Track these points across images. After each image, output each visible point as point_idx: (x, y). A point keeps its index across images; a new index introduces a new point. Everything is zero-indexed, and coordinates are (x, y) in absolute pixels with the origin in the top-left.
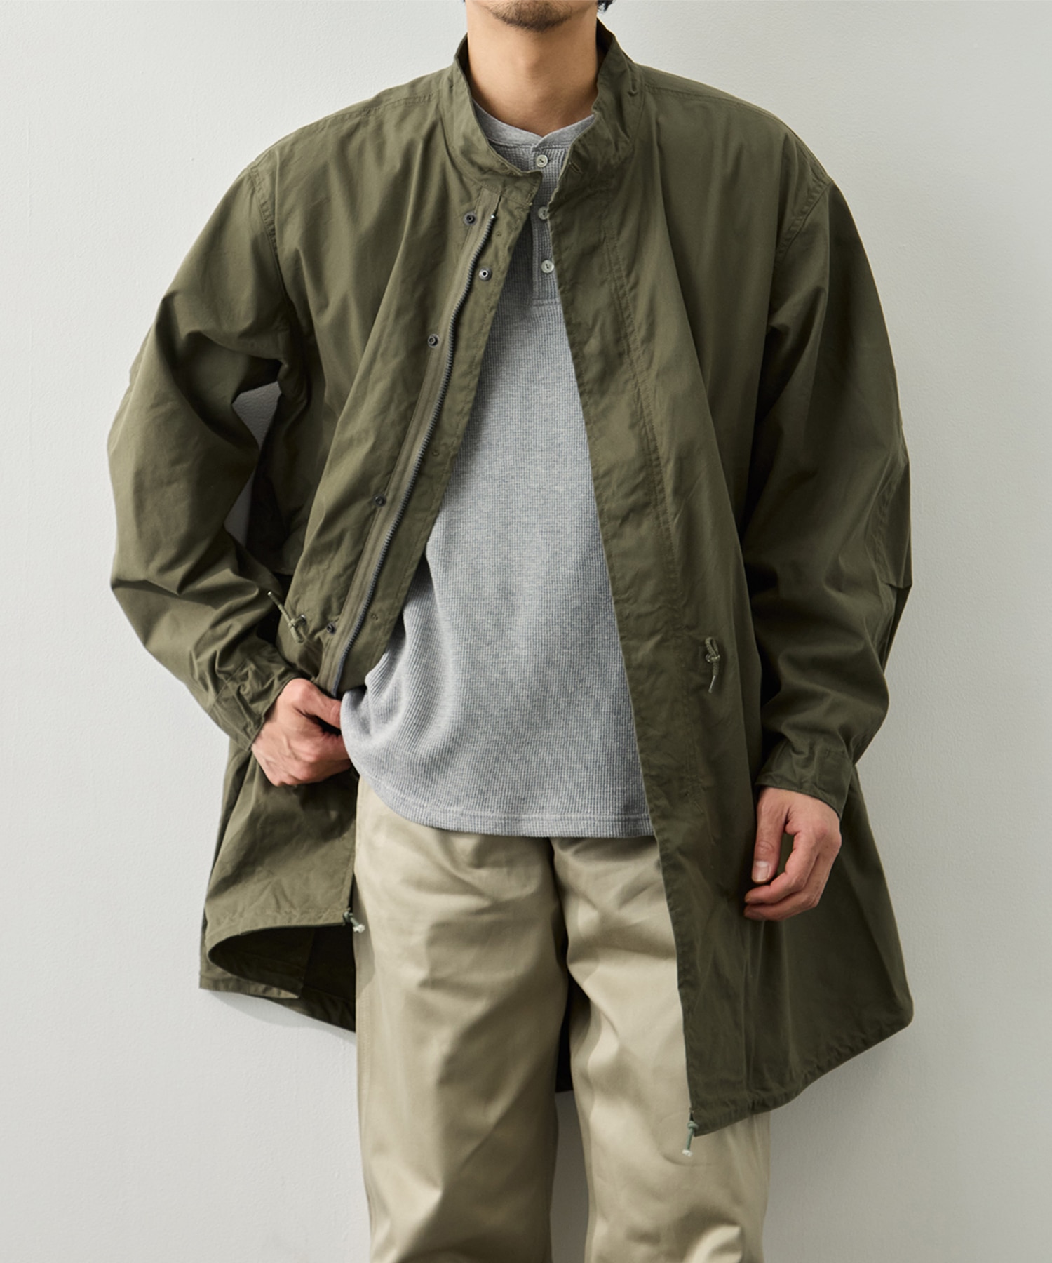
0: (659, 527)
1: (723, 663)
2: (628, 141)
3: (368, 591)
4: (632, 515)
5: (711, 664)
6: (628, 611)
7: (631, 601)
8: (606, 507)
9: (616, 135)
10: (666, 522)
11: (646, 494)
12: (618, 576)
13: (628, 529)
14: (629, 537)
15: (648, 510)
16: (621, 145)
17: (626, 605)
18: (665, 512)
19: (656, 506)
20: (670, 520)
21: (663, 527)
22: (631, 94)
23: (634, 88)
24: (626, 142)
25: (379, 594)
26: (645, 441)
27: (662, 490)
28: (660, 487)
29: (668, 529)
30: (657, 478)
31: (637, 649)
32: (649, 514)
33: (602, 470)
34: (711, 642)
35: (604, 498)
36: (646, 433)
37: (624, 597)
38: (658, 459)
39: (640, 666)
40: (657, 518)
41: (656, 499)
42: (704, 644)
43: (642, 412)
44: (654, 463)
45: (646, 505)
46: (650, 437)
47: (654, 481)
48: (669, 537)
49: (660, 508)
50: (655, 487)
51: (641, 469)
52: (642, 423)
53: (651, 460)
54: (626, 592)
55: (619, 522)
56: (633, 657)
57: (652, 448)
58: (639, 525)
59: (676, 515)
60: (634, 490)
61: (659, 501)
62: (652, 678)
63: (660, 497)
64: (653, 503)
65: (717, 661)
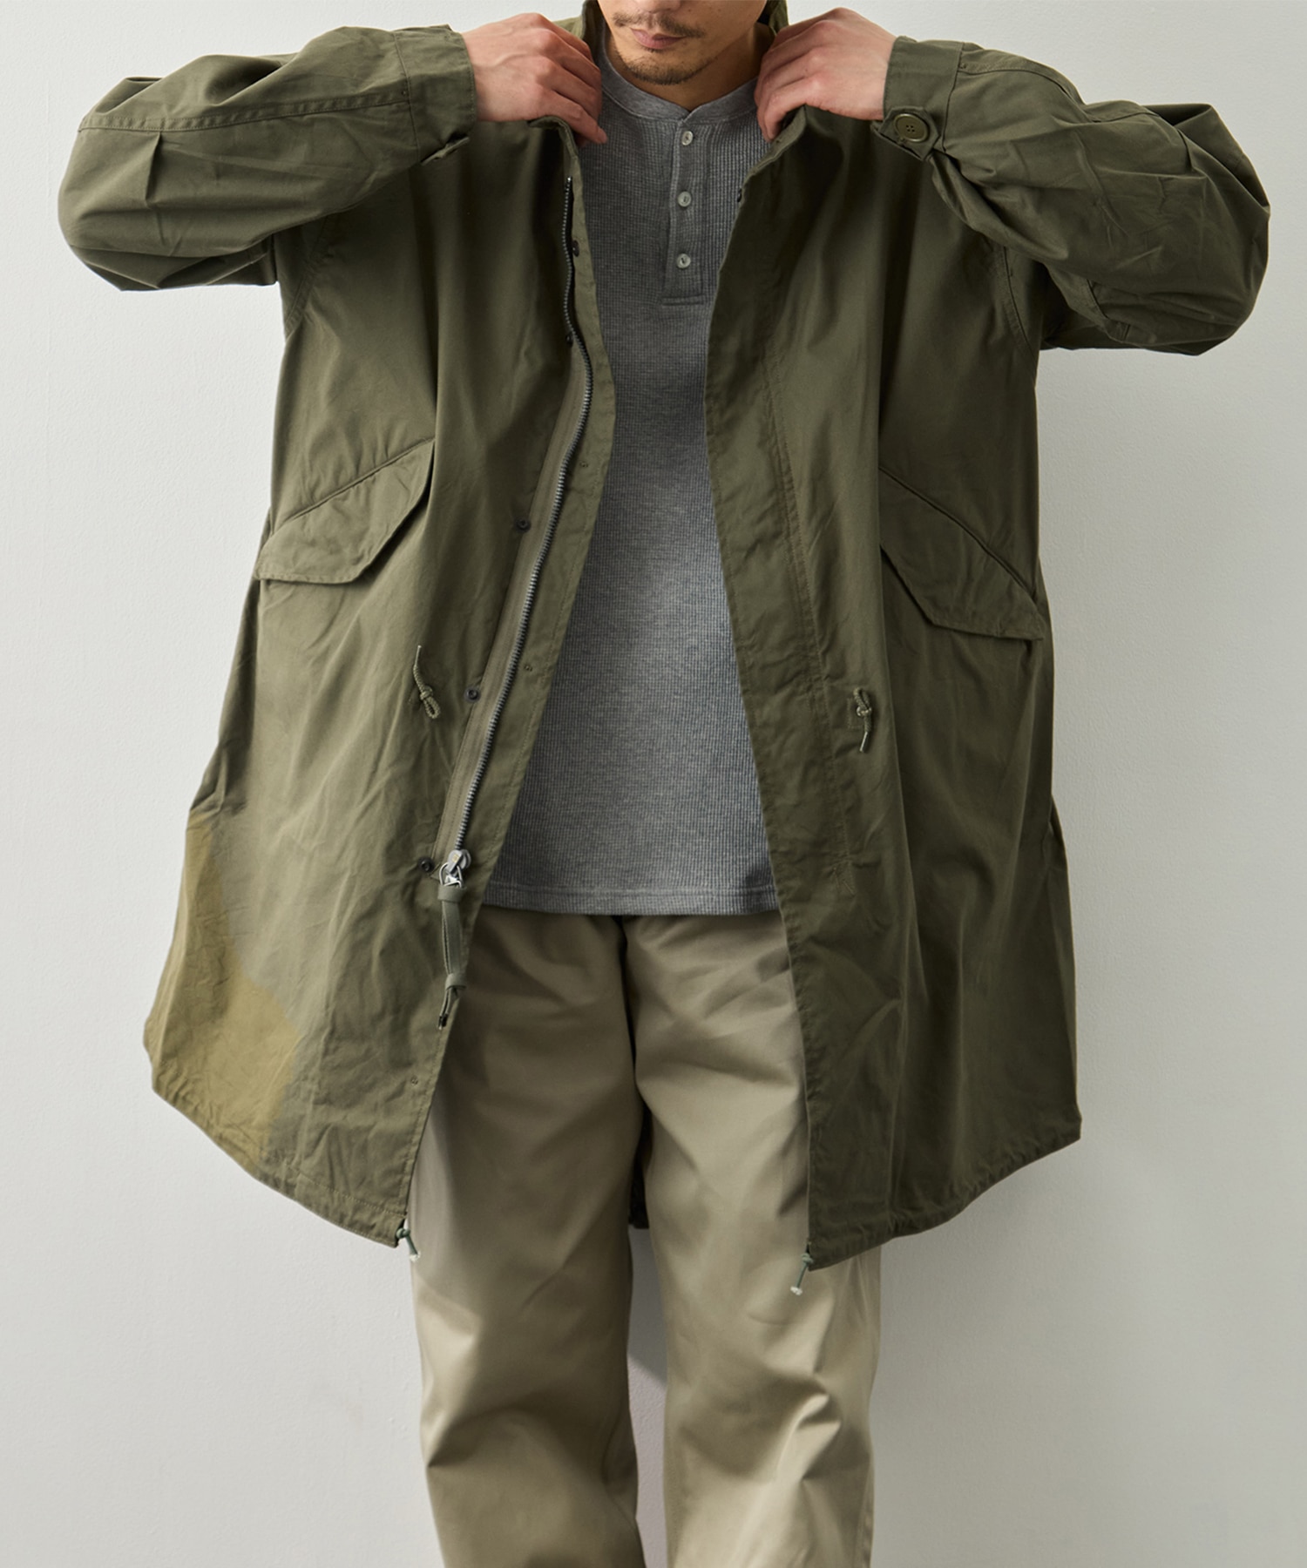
0: (791, 559)
3: (517, 636)
4: (759, 546)
5: (861, 718)
6: (752, 660)
7: (755, 648)
8: (729, 538)
10: (799, 554)
11: (776, 522)
12: (741, 620)
13: (754, 563)
14: (756, 571)
15: (778, 542)
17: (750, 653)
18: (799, 542)
19: (788, 535)
20: (805, 552)
21: (796, 561)
25: (531, 637)
26: (776, 464)
27: (796, 517)
28: (793, 513)
29: (801, 563)
30: (790, 504)
31: (761, 705)
32: (780, 545)
33: (724, 494)
34: (861, 693)
35: (727, 527)
36: (778, 453)
37: (747, 643)
38: (791, 481)
39: (765, 725)
40: (790, 550)
41: (788, 528)
42: (851, 696)
43: (774, 427)
44: (786, 487)
45: (776, 535)
46: (782, 456)
47: (786, 507)
48: (803, 572)
49: (793, 539)
50: (787, 514)
51: (770, 493)
52: (773, 440)
53: (782, 483)
54: (749, 638)
55: (744, 554)
56: (757, 713)
57: (784, 469)
58: (768, 556)
59: (811, 544)
60: (761, 519)
61: (791, 530)
62: (781, 738)
63: (793, 525)
64: (785, 533)
65: (868, 715)
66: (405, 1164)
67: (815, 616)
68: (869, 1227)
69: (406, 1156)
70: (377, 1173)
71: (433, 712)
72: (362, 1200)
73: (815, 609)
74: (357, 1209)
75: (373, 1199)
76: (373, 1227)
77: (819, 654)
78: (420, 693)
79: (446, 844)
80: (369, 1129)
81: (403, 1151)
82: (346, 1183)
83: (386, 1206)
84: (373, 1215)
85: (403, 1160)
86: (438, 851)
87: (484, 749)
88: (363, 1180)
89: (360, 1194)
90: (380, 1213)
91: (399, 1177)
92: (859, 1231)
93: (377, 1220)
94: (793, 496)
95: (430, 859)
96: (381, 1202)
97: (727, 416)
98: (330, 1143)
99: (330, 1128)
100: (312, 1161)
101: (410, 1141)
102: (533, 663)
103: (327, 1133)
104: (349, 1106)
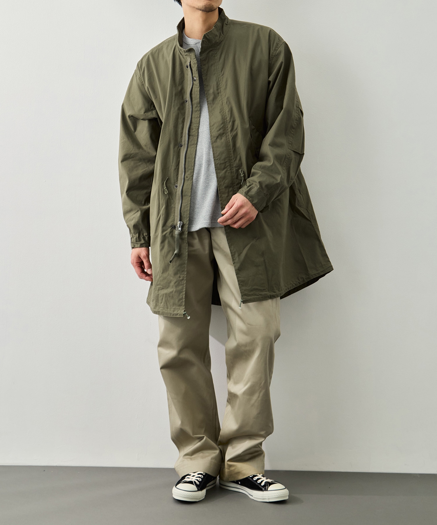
0: (227, 139)
1: (245, 176)
3: (184, 170)
4: (219, 136)
6: (217, 162)
7: (218, 160)
8: (212, 134)
9: (220, 34)
10: (229, 138)
11: (223, 131)
12: (215, 153)
13: (218, 140)
14: (219, 142)
15: (224, 135)
16: (221, 37)
17: (217, 161)
18: (228, 136)
19: (226, 134)
21: (228, 140)
22: (227, 25)
23: (228, 23)
25: (186, 170)
26: (223, 116)
28: (227, 129)
29: (229, 140)
30: (226, 126)
31: (220, 173)
32: (224, 136)
33: (212, 124)
34: (242, 171)
35: (212, 132)
36: (224, 114)
37: (216, 158)
39: (220, 177)
40: (226, 137)
41: (226, 132)
43: (223, 108)
44: (226, 122)
45: (223, 134)
46: (225, 115)
47: (226, 127)
48: (229, 142)
49: (227, 134)
50: (226, 129)
51: (222, 124)
52: (223, 111)
53: (225, 121)
54: (217, 157)
55: (216, 138)
56: (219, 175)
57: (225, 118)
58: (221, 139)
59: (231, 137)
60: (220, 130)
61: (227, 132)
62: (224, 181)
63: (227, 131)
64: (225, 133)
65: (243, 176)
66: (182, 297)
67: (232, 153)
70: (177, 301)
71: (167, 192)
72: (175, 309)
73: (232, 151)
74: (174, 311)
75: (177, 308)
76: (178, 314)
77: (233, 161)
78: (164, 188)
79: (177, 221)
80: (172, 292)
81: (182, 294)
82: (170, 306)
83: (180, 308)
84: (178, 311)
85: (182, 296)
86: (176, 223)
87: (181, 198)
88: (174, 304)
89: (174, 307)
90: (179, 310)
91: (182, 300)
92: (258, 295)
93: (179, 312)
94: (227, 125)
95: (174, 225)
96: (179, 308)
97: (213, 107)
98: (165, 298)
99: (165, 294)
100: (162, 304)
101: (183, 291)
102: (188, 176)
103: (164, 296)
104: (168, 288)
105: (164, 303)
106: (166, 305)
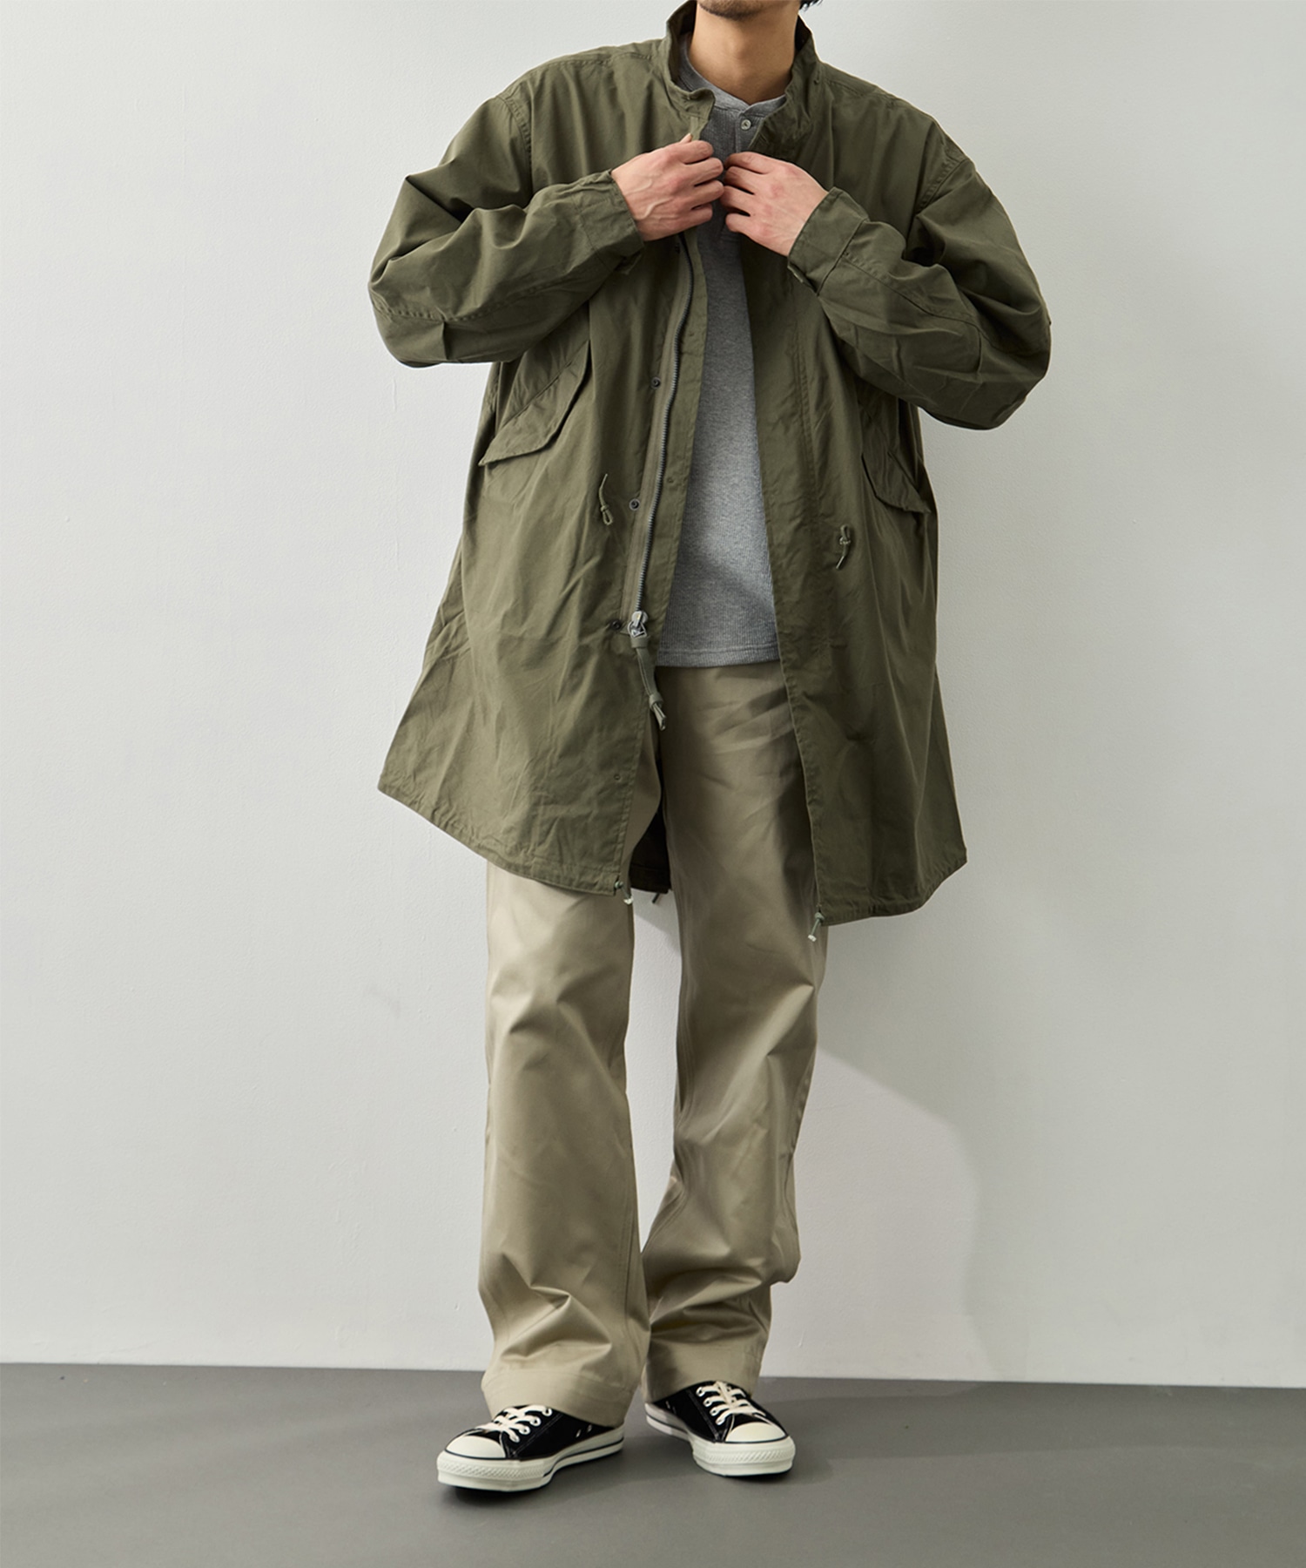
0: (803, 432)
1: (850, 547)
2: (809, 120)
3: (661, 459)
4: (781, 422)
5: (843, 546)
6: (774, 500)
7: (777, 493)
8: (763, 417)
9: (800, 115)
10: (809, 428)
11: (793, 406)
12: (768, 472)
14: (779, 440)
15: (795, 418)
16: (803, 123)
17: (771, 496)
18: (808, 420)
19: (801, 416)
20: (812, 427)
21: (806, 434)
22: (815, 83)
23: (818, 79)
24: (808, 122)
25: (670, 459)
26: (796, 365)
27: (807, 403)
28: (806, 400)
29: (810, 435)
30: (803, 394)
31: (779, 530)
32: (796, 421)
34: (845, 529)
35: (762, 409)
36: (798, 357)
37: (771, 489)
38: (806, 377)
39: (779, 546)
40: (802, 425)
41: (802, 410)
42: (840, 530)
43: (797, 339)
44: (802, 381)
45: (793, 414)
47: (801, 395)
48: (811, 441)
49: (805, 417)
50: (801, 401)
51: (791, 386)
53: (799, 379)
54: (773, 485)
55: (771, 428)
56: (775, 537)
58: (787, 430)
59: (816, 425)
60: (783, 403)
61: (804, 412)
63: (805, 408)
64: (799, 413)
65: (847, 545)
66: (617, 836)
67: (816, 473)
68: (857, 904)
69: (618, 830)
70: (596, 846)
71: (608, 521)
72: (586, 867)
73: (817, 467)
74: (582, 874)
75: (594, 866)
76: (595, 884)
77: (818, 499)
78: (601, 506)
79: (629, 608)
80: (588, 816)
81: (615, 828)
82: (573, 857)
83: (604, 868)
84: (595, 876)
85: (616, 834)
86: (624, 614)
87: (647, 541)
88: (585, 853)
89: (583, 863)
90: (599, 875)
91: (613, 846)
92: (851, 906)
93: (599, 879)
94: (806, 389)
95: (618, 620)
96: (600, 866)
98: (558, 830)
99: (558, 820)
100: (546, 846)
101: (620, 820)
102: (674, 478)
103: (556, 824)
104: (570, 803)
105: (552, 845)
106: (557, 853)
